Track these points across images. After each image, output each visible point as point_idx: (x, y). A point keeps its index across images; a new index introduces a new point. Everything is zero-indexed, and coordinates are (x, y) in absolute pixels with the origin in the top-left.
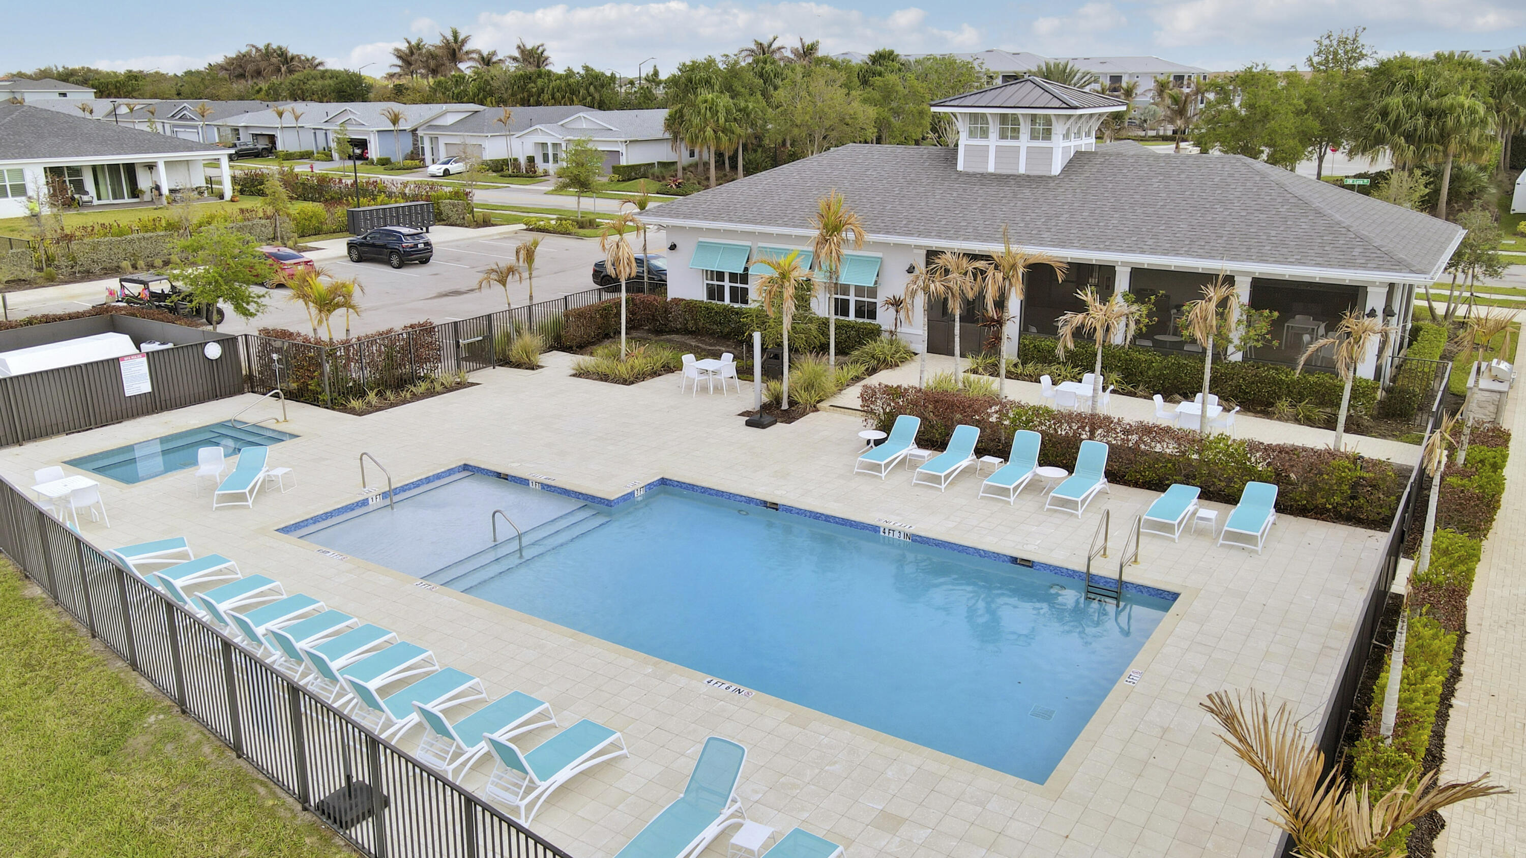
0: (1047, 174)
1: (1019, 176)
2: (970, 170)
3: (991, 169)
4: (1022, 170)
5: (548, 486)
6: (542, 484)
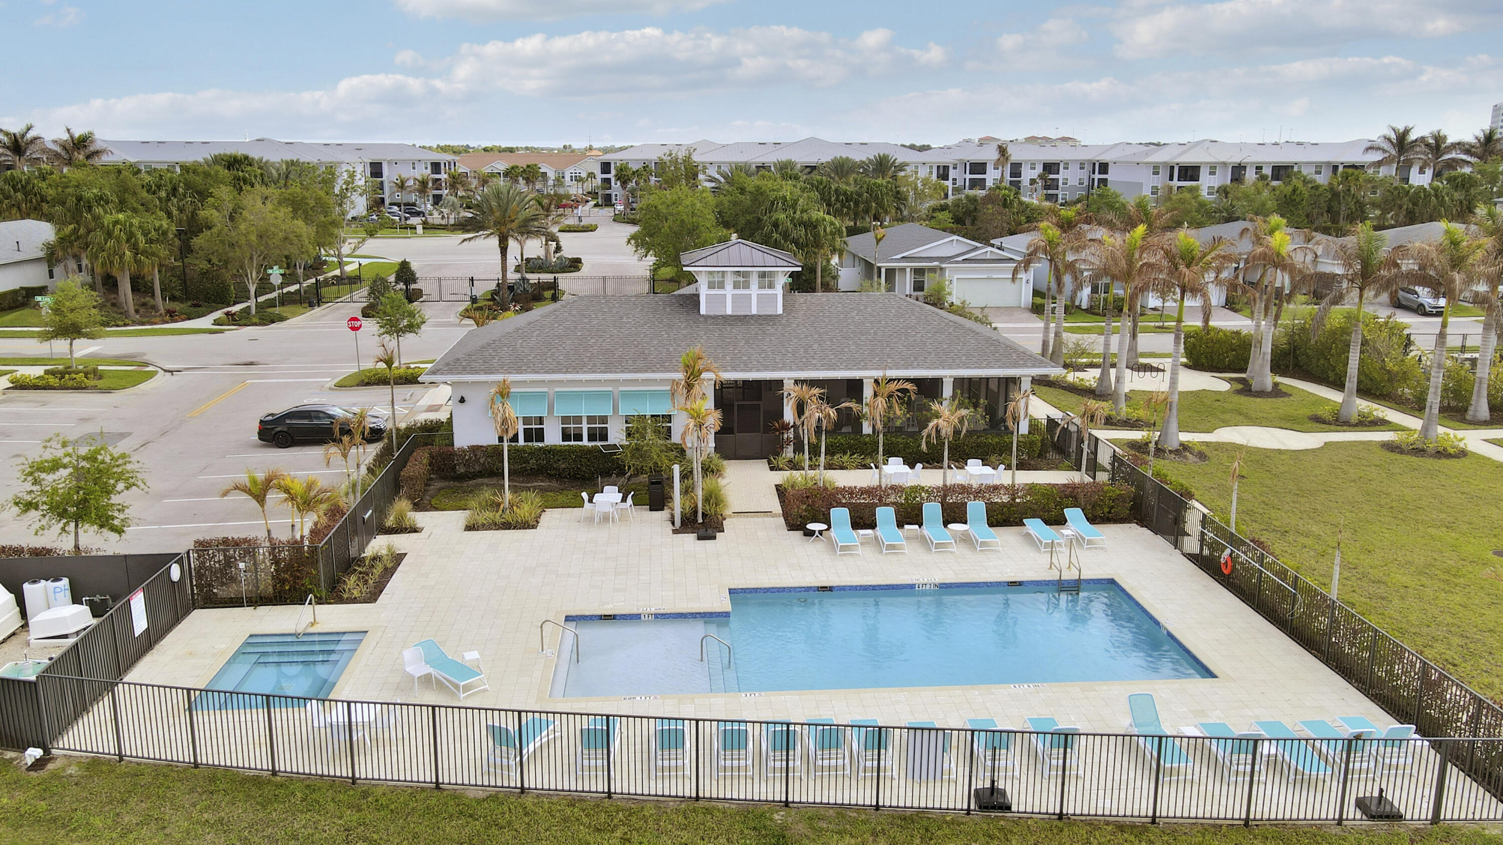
0: (774, 313)
1: (753, 316)
2: (712, 314)
3: (729, 312)
4: (754, 311)
5: (662, 615)
6: (655, 614)
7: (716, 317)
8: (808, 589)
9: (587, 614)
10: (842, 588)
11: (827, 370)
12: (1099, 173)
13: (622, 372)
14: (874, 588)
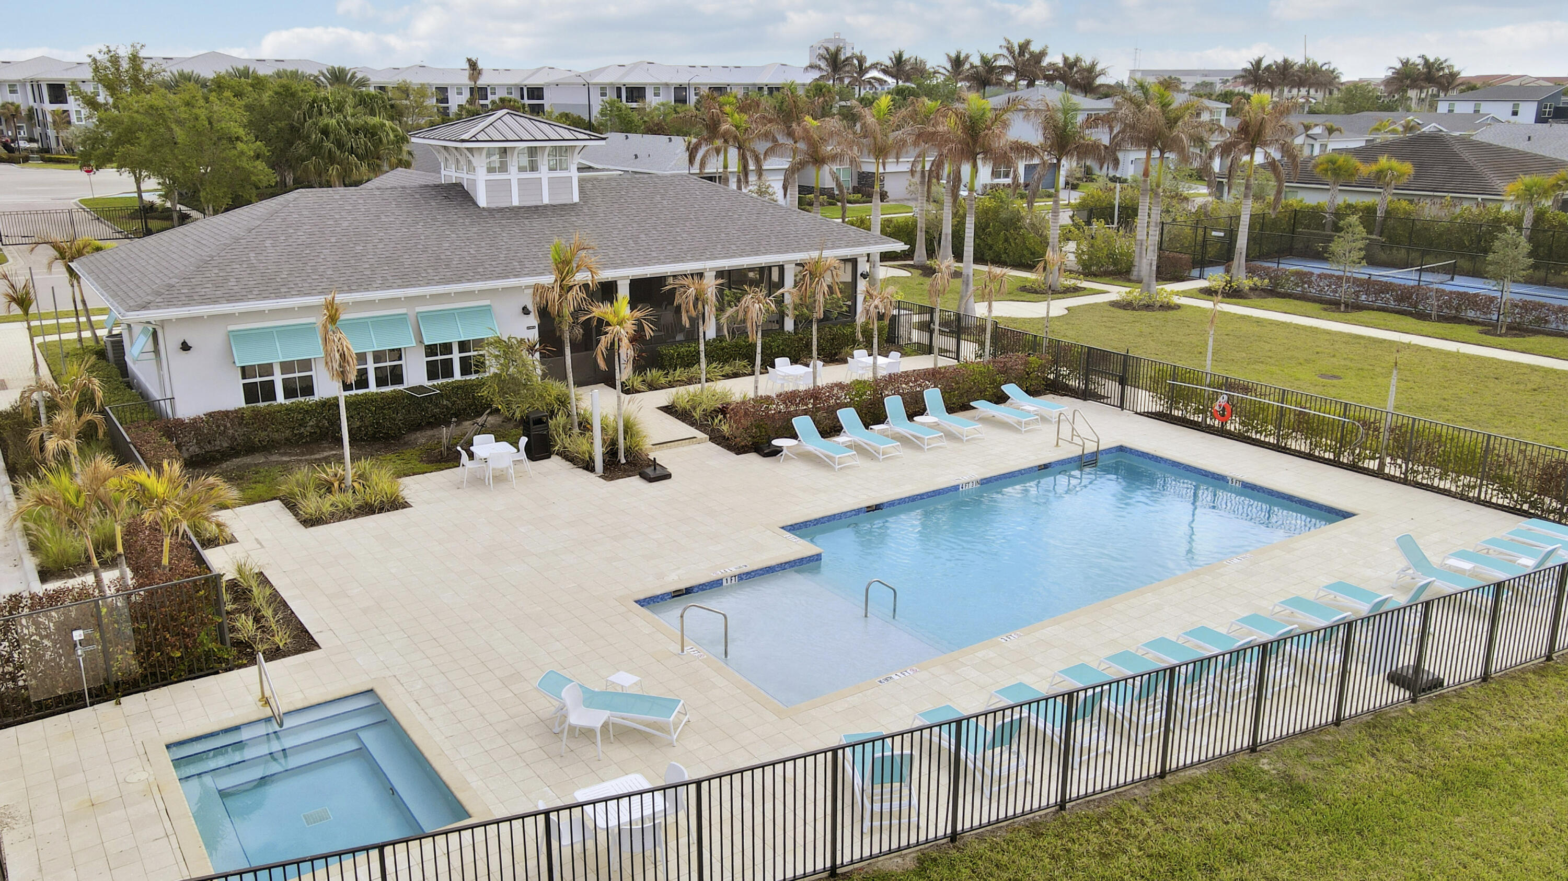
1: (546, 206)
2: (493, 206)
3: (516, 202)
4: (546, 201)
5: (748, 573)
6: (740, 575)
7: (500, 210)
8: (858, 511)
9: (659, 593)
10: (892, 504)
11: (674, 262)
12: (528, 98)
13: (428, 284)
14: (921, 497)
